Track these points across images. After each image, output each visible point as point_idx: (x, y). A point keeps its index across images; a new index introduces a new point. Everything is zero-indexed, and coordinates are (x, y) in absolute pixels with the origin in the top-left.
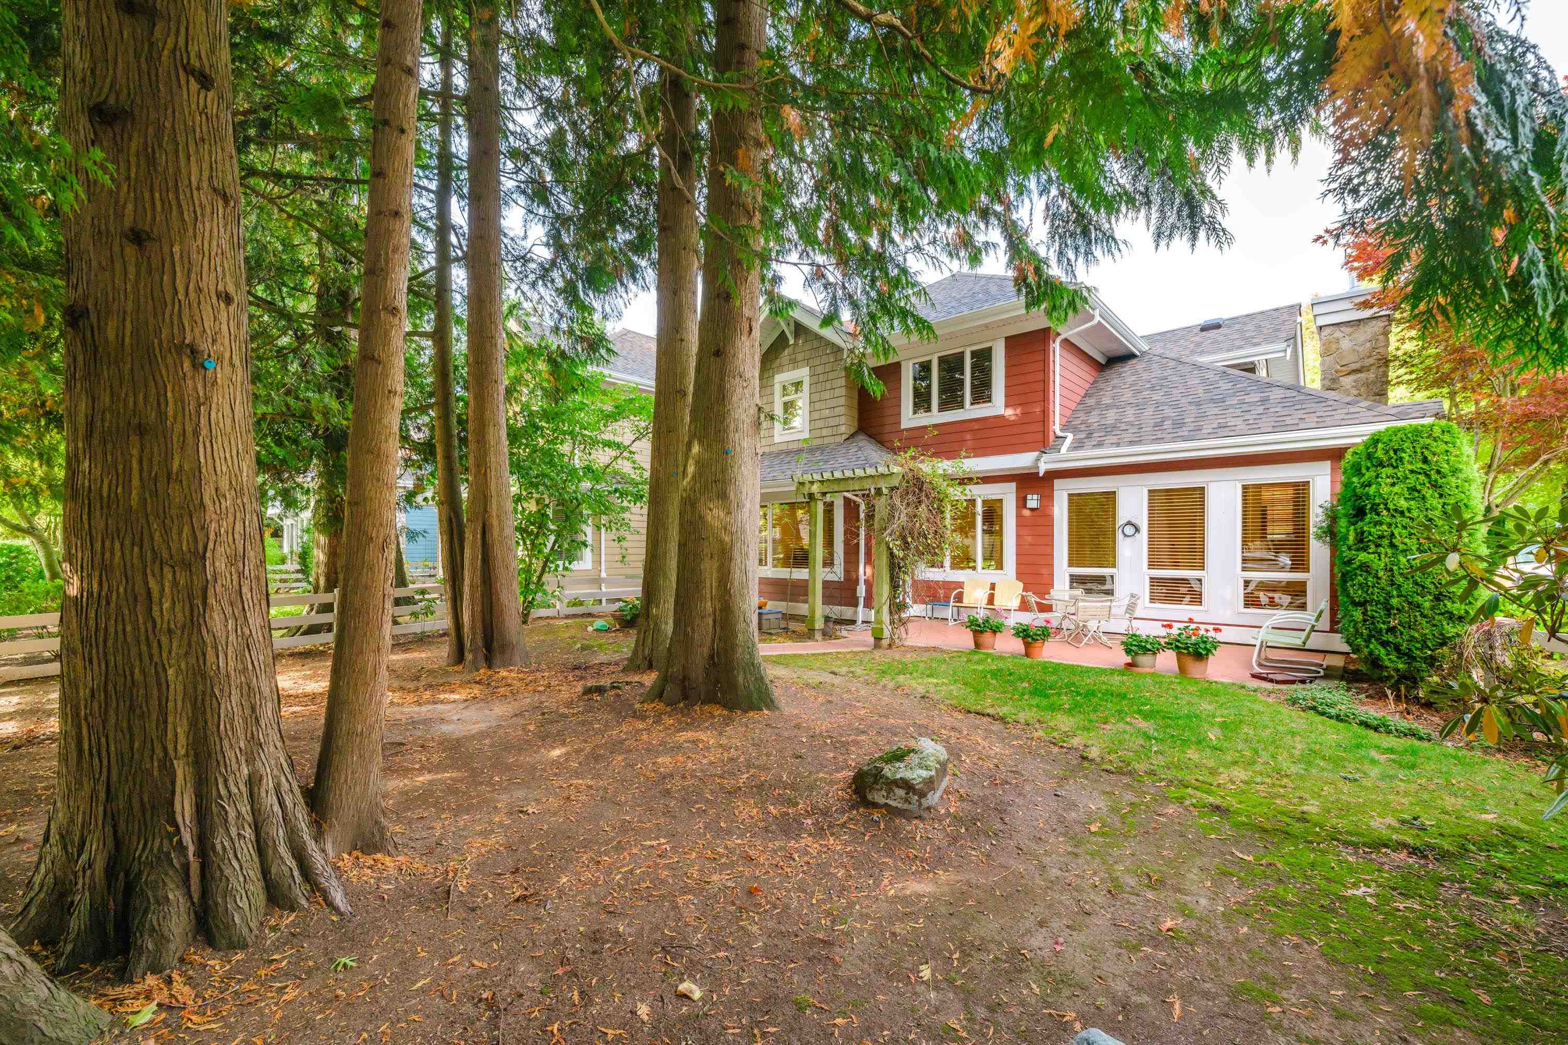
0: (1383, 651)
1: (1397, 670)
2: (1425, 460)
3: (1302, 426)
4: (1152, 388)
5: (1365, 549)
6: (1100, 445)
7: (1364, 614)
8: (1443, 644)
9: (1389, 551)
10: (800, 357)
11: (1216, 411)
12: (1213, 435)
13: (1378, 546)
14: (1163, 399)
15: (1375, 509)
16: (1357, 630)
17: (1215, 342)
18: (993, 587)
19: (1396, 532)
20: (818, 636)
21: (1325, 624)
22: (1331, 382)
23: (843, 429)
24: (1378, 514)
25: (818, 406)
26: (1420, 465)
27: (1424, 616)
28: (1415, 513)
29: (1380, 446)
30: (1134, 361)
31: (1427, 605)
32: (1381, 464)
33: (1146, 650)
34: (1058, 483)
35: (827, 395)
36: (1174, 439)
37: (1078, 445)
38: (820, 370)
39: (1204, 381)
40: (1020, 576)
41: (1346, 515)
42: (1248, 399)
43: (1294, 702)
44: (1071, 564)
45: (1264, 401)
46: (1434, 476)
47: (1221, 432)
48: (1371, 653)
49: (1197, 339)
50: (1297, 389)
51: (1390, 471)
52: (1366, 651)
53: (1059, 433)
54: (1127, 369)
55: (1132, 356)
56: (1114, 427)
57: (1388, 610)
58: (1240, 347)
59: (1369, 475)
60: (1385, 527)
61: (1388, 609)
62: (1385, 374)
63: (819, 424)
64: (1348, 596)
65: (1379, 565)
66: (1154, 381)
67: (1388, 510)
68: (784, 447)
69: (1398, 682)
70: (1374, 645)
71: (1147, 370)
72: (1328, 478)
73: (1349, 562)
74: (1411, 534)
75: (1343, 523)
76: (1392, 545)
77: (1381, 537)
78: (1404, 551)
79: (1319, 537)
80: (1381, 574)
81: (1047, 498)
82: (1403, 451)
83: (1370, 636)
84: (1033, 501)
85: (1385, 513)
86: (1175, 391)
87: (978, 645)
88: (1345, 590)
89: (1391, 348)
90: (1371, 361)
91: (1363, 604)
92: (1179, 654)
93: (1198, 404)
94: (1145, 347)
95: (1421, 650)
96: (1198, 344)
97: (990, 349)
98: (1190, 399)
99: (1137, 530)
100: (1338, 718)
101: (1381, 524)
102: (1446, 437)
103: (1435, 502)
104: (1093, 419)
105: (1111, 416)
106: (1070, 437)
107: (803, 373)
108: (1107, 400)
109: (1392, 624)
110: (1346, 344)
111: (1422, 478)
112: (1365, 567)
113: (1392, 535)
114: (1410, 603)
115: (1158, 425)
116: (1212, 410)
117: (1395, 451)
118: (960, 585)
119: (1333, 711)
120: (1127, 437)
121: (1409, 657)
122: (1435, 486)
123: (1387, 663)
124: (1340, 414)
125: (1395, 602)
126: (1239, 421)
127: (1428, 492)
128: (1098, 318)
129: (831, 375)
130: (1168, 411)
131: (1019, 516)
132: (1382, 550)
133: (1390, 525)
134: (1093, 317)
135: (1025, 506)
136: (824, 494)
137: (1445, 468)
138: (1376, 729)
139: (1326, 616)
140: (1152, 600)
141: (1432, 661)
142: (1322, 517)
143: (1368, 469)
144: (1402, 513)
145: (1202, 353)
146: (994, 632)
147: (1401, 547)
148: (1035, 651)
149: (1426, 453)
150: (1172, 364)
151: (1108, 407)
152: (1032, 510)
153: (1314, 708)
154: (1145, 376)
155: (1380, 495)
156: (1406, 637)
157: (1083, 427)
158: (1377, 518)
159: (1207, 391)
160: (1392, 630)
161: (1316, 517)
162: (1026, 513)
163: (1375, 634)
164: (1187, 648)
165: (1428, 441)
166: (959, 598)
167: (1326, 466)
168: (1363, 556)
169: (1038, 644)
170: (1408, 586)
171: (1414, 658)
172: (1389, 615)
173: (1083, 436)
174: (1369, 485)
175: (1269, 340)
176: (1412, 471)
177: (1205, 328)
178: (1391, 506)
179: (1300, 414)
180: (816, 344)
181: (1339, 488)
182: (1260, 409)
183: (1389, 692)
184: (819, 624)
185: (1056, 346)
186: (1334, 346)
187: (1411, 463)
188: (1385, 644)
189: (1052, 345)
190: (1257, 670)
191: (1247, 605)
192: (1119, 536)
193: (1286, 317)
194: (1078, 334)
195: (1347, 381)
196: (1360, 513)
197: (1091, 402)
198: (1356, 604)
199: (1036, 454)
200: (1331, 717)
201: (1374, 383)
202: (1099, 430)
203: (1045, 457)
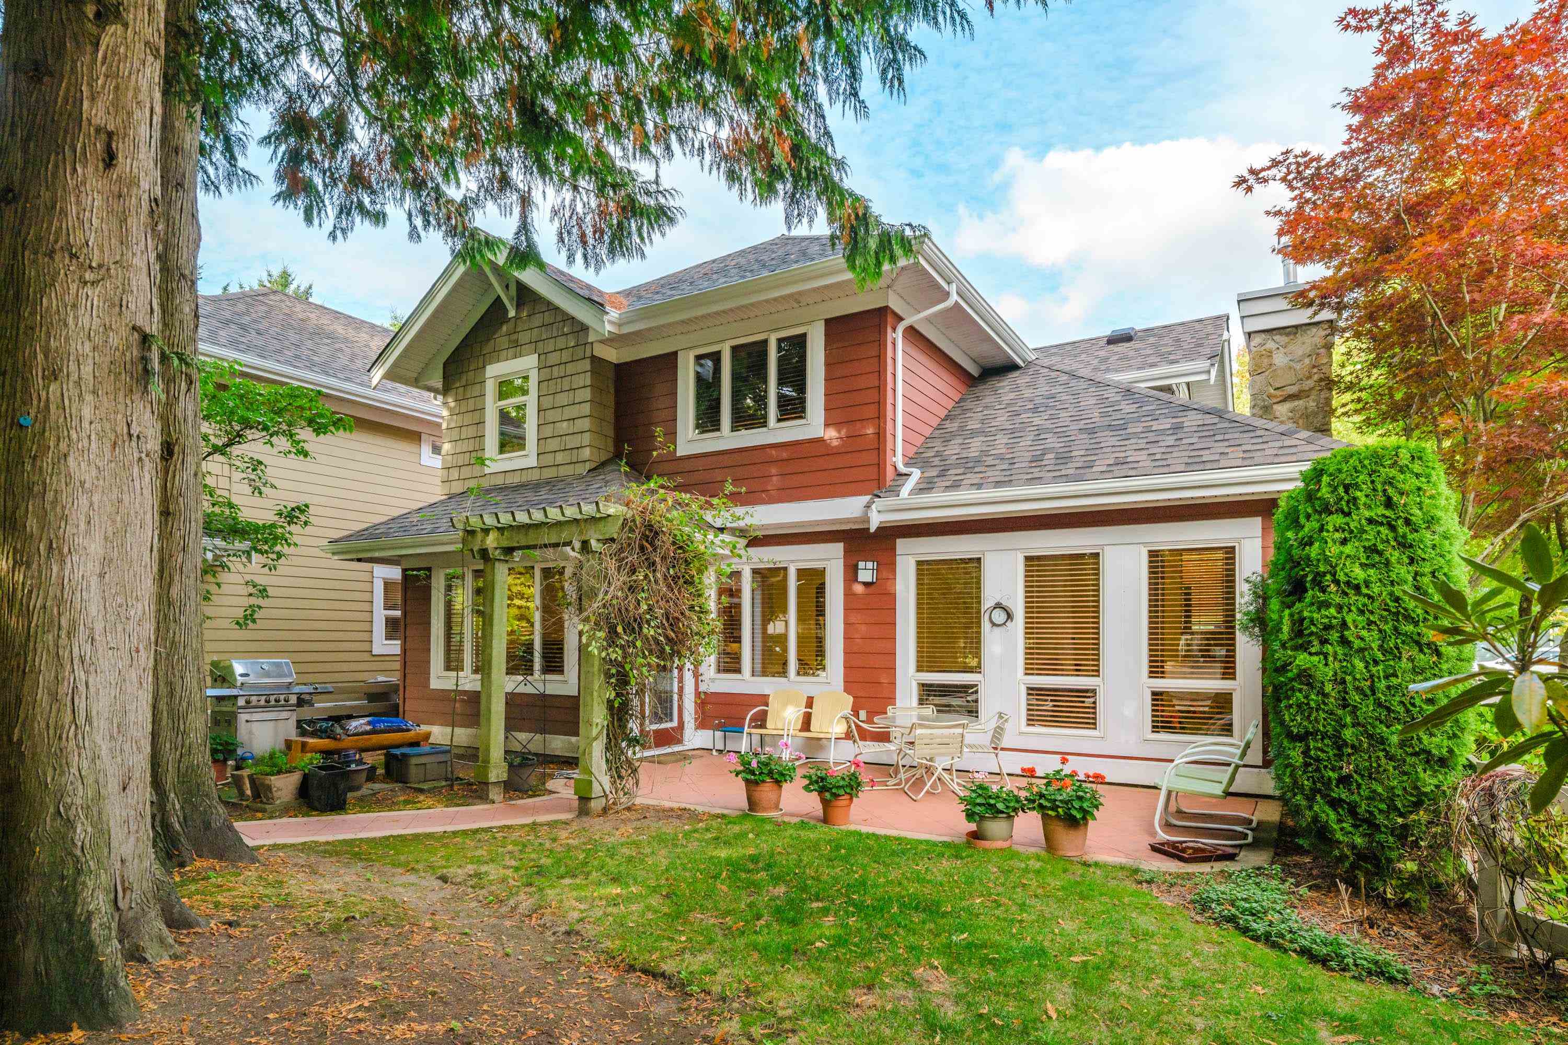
0: (1333, 816)
1: (1353, 847)
2: (1389, 503)
3: (1223, 463)
4: (1035, 410)
5: (1304, 647)
6: (955, 486)
7: (1306, 753)
8: (1417, 805)
9: (1340, 651)
10: (524, 337)
11: (1113, 441)
12: (1106, 474)
13: (1324, 642)
14: (1048, 424)
15: (1318, 582)
16: (1295, 782)
17: (1124, 358)
18: (810, 702)
19: (1349, 620)
20: (495, 794)
21: (1255, 756)
22: (1264, 409)
23: (586, 453)
24: (1323, 590)
25: (551, 415)
26: (1381, 510)
27: (1390, 757)
28: (1376, 589)
29: (1325, 479)
30: (1016, 374)
31: (1395, 739)
32: (1327, 509)
33: (996, 813)
34: (902, 545)
35: (563, 399)
36: (1056, 479)
37: (925, 487)
38: (554, 358)
39: (1103, 400)
40: (849, 687)
41: (1279, 593)
42: (1156, 426)
43: (1204, 905)
44: (919, 669)
45: (1177, 428)
46: (1402, 529)
47: (1118, 471)
48: (1316, 819)
49: (1102, 353)
50: (1220, 414)
51: (1338, 519)
52: (1308, 814)
53: (902, 468)
54: (1005, 386)
55: (1014, 367)
56: (978, 461)
57: (1339, 748)
58: (1152, 365)
59: (1310, 526)
60: (1333, 611)
61: (1340, 745)
62: (1328, 401)
63: (553, 445)
64: (1282, 723)
65: (1325, 672)
66: (1038, 400)
67: (1337, 582)
68: (499, 481)
69: (1354, 866)
70: (1320, 806)
71: (1032, 385)
72: (1258, 542)
73: (1283, 669)
74: (1370, 622)
75: (1274, 604)
76: (1344, 641)
77: (1327, 628)
78: (1361, 650)
79: (1245, 628)
80: (1328, 688)
81: (887, 565)
82: (1357, 487)
83: (1315, 791)
84: (866, 573)
85: (1333, 588)
86: (1063, 414)
87: (753, 804)
88: (1278, 713)
89: (1335, 368)
90: (1310, 383)
91: (1302, 738)
92: (1045, 817)
93: (1092, 432)
94: (1032, 357)
95: (1387, 813)
96: (1105, 360)
97: (804, 336)
98: (1081, 425)
99: (1010, 616)
100: (1267, 939)
101: (1327, 605)
102: (1417, 467)
103: (1403, 571)
104: (953, 450)
105: (977, 444)
106: (916, 474)
107: (528, 362)
108: (973, 425)
109: (1345, 771)
110: (1280, 359)
111: (1384, 530)
112: (1305, 676)
113: (1344, 624)
114: (1370, 737)
115: (1037, 460)
116: (1109, 439)
117: (1347, 488)
118: (763, 699)
119: (1260, 927)
120: (994, 474)
121: (1369, 824)
122: (1404, 545)
123: (1339, 836)
124: (1272, 448)
125: (1348, 734)
126: (1142, 456)
127: (1394, 555)
128: (954, 297)
129: (570, 368)
130: (1052, 441)
131: (849, 594)
132: (1329, 648)
133: (1340, 608)
134: (947, 294)
135: (855, 579)
136: (509, 550)
137: (1417, 515)
138: (1324, 962)
139: (1257, 746)
140: (1031, 721)
141: (1402, 833)
142: (1248, 598)
143: (1308, 517)
144: (1357, 588)
145: (1108, 370)
146: (778, 783)
147: (1357, 644)
148: (837, 813)
149: (1391, 491)
150: (1065, 378)
151: (974, 433)
152: (866, 584)
153: (1232, 919)
154: (1028, 393)
155: (1327, 560)
156: (1365, 792)
157: (936, 461)
158: (1322, 597)
159: (1104, 415)
160: (1344, 780)
161: (1244, 598)
162: (859, 589)
163: (1320, 789)
164: (1055, 808)
165: (1393, 472)
166: (761, 721)
167: (1256, 523)
168: (1302, 660)
169: (843, 801)
170: (1367, 709)
171: (1377, 827)
172: (1340, 756)
173: (934, 472)
174: (1311, 544)
175: (1189, 356)
176: (1370, 521)
177: (1113, 340)
178: (1342, 577)
179: (1220, 447)
180: (548, 318)
181: (1272, 554)
182: (1170, 440)
183: (1342, 887)
184: (497, 771)
185: (897, 337)
186: (1266, 361)
187: (1369, 507)
188: (1335, 804)
189: (890, 335)
190: (1163, 836)
191: (1156, 728)
192: (986, 625)
193: (1210, 329)
194: (928, 320)
195: (1282, 410)
196: (1297, 589)
197: (952, 426)
198: (1294, 738)
199: (868, 497)
200: (1256, 939)
201: (1315, 414)
202: (957, 466)
203: (878, 504)
